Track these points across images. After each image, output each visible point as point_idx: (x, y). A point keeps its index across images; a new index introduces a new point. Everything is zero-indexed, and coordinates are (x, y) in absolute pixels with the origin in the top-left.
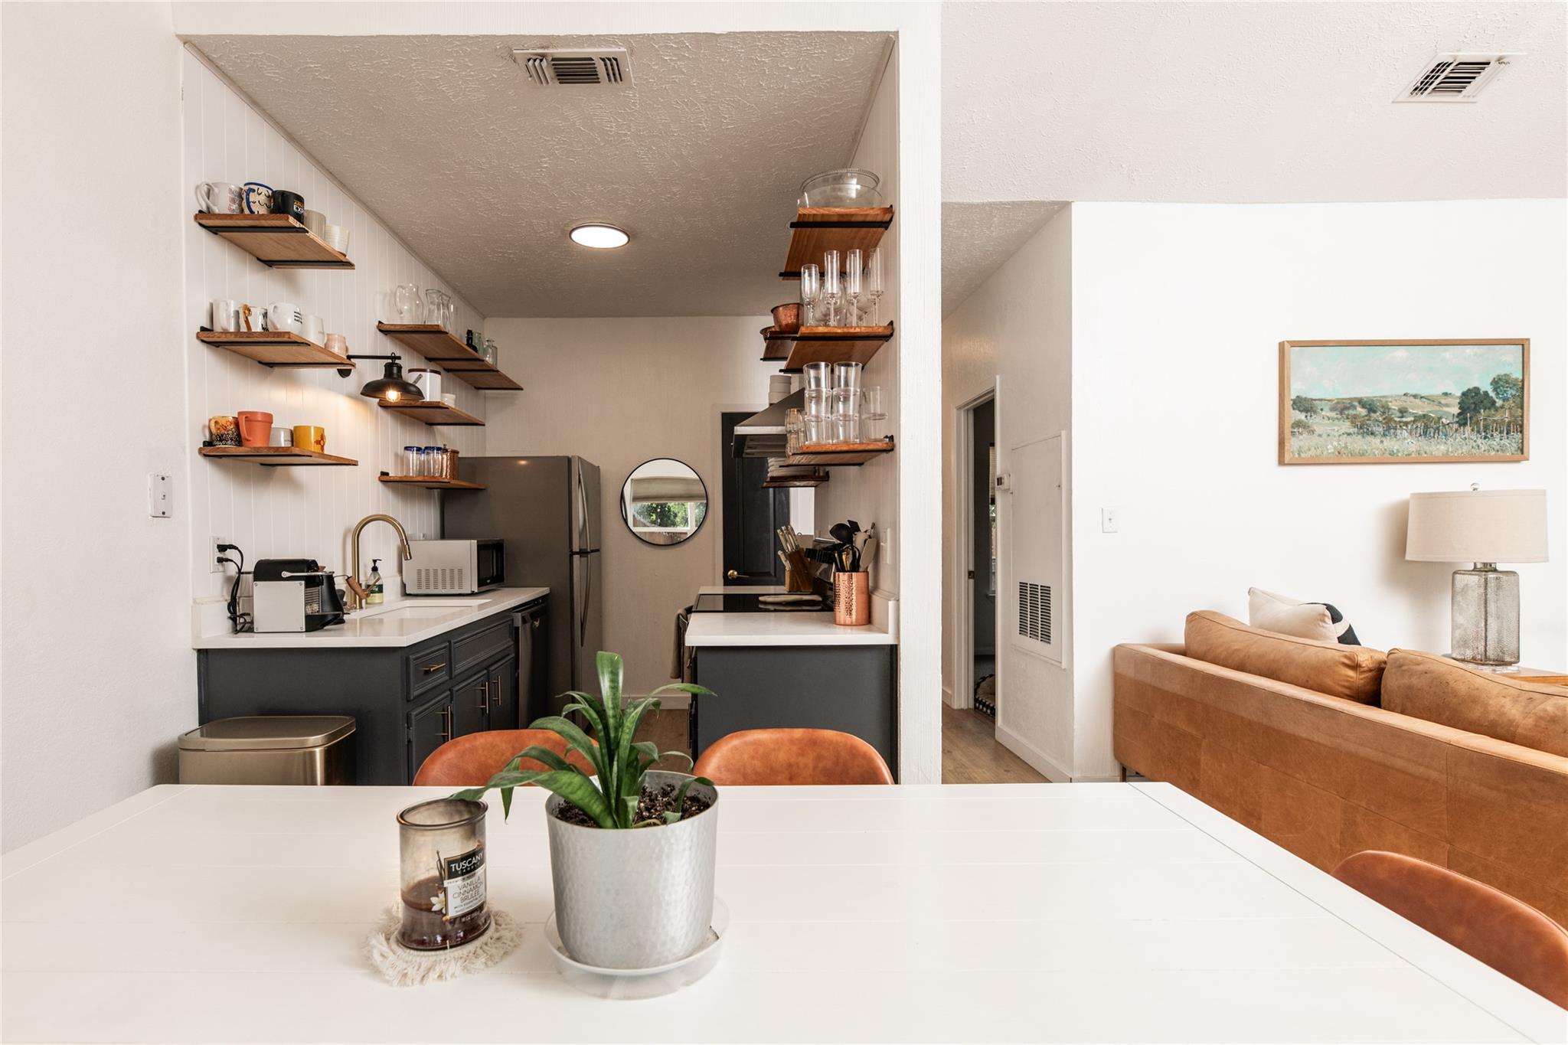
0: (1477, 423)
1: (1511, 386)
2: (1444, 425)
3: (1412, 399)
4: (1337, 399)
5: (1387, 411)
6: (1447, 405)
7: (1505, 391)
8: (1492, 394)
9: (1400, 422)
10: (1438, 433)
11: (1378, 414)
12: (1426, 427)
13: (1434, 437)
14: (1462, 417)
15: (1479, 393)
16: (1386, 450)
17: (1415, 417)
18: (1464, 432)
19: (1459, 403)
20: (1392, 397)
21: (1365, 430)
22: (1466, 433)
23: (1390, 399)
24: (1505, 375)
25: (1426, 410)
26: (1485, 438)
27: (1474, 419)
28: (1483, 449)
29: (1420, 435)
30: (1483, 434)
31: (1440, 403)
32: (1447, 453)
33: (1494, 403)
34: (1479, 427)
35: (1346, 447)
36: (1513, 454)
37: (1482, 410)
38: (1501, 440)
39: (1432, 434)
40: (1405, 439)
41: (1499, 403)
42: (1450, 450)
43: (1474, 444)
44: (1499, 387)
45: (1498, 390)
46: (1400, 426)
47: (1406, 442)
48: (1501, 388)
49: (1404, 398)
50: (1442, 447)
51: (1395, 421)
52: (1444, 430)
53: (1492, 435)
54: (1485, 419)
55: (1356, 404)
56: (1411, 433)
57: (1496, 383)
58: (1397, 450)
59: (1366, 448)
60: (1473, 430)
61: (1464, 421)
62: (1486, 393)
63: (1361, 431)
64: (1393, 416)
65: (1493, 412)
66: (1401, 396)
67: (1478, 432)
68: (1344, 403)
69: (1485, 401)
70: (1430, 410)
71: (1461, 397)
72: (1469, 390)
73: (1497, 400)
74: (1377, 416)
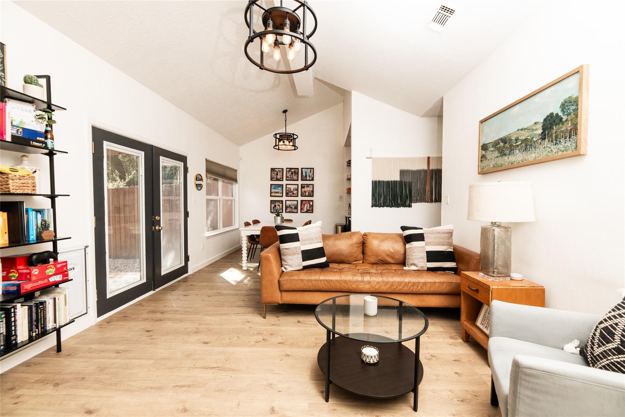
0: (552, 136)
1: (573, 103)
2: (534, 142)
3: (521, 131)
4: (494, 141)
5: (511, 141)
6: (536, 130)
7: (568, 109)
8: (560, 114)
9: (515, 146)
10: (532, 147)
11: (507, 144)
12: (526, 145)
13: (529, 150)
14: (543, 134)
15: (553, 116)
16: (510, 162)
17: (522, 141)
18: (544, 143)
19: (542, 126)
20: (513, 133)
21: (503, 153)
22: (545, 143)
23: (512, 135)
24: (569, 97)
25: (526, 136)
26: (555, 145)
27: (550, 133)
28: (554, 152)
29: (524, 151)
30: (555, 142)
31: (533, 129)
32: (535, 158)
33: (562, 118)
34: (552, 138)
35: (496, 164)
36: (573, 151)
37: (555, 127)
38: (565, 143)
39: (529, 149)
40: (517, 154)
41: (565, 118)
42: (537, 156)
43: (550, 150)
44: (565, 108)
45: (564, 110)
46: (516, 148)
47: (518, 156)
48: (566, 107)
49: (517, 132)
50: (533, 155)
51: (514, 146)
52: (534, 145)
53: (560, 141)
54: (556, 132)
55: (500, 141)
56: (519, 151)
57: (563, 107)
58: (514, 161)
59: (503, 162)
60: (549, 141)
61: (544, 137)
62: (557, 114)
63: (501, 154)
64: (513, 143)
65: (561, 125)
66: (516, 132)
67: (552, 141)
68: (496, 142)
69: (556, 121)
70: (528, 135)
71: (543, 122)
72: (547, 116)
73: (563, 117)
74: (507, 145)
